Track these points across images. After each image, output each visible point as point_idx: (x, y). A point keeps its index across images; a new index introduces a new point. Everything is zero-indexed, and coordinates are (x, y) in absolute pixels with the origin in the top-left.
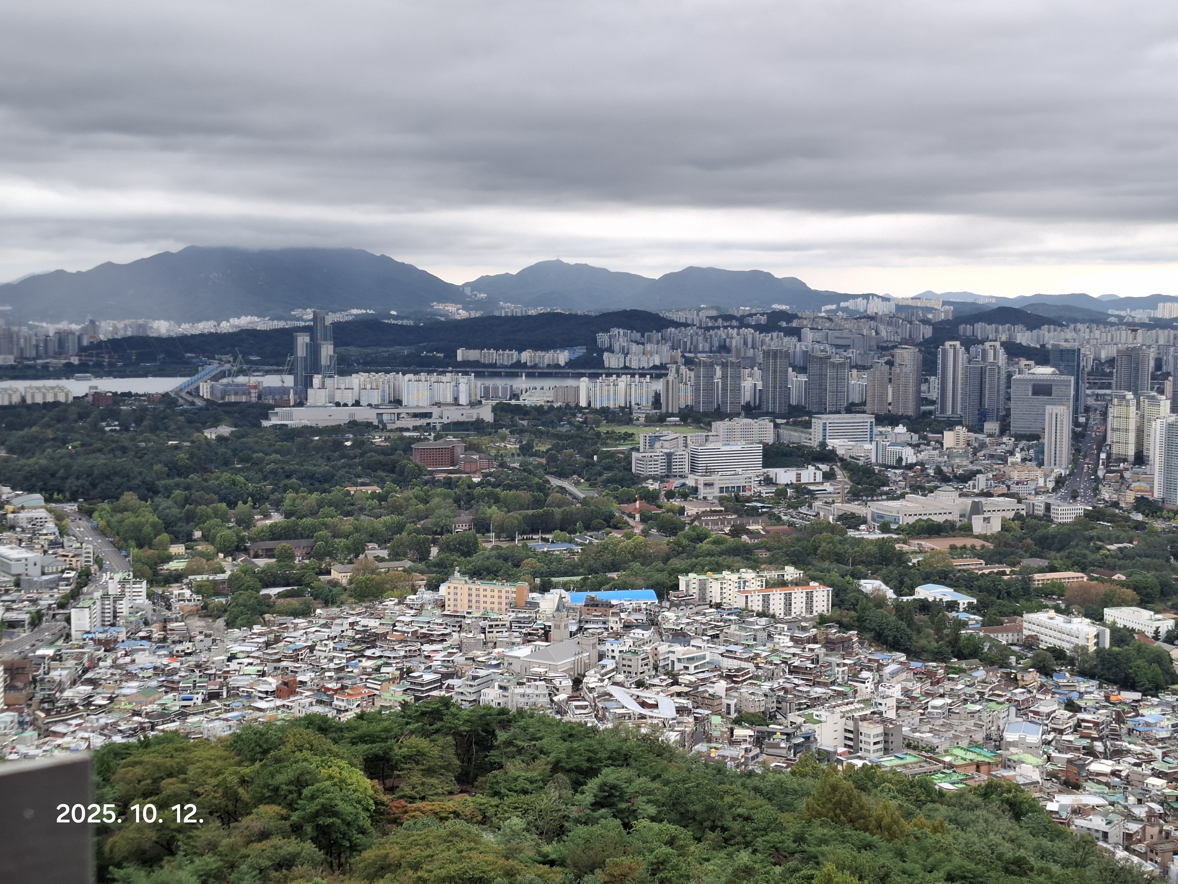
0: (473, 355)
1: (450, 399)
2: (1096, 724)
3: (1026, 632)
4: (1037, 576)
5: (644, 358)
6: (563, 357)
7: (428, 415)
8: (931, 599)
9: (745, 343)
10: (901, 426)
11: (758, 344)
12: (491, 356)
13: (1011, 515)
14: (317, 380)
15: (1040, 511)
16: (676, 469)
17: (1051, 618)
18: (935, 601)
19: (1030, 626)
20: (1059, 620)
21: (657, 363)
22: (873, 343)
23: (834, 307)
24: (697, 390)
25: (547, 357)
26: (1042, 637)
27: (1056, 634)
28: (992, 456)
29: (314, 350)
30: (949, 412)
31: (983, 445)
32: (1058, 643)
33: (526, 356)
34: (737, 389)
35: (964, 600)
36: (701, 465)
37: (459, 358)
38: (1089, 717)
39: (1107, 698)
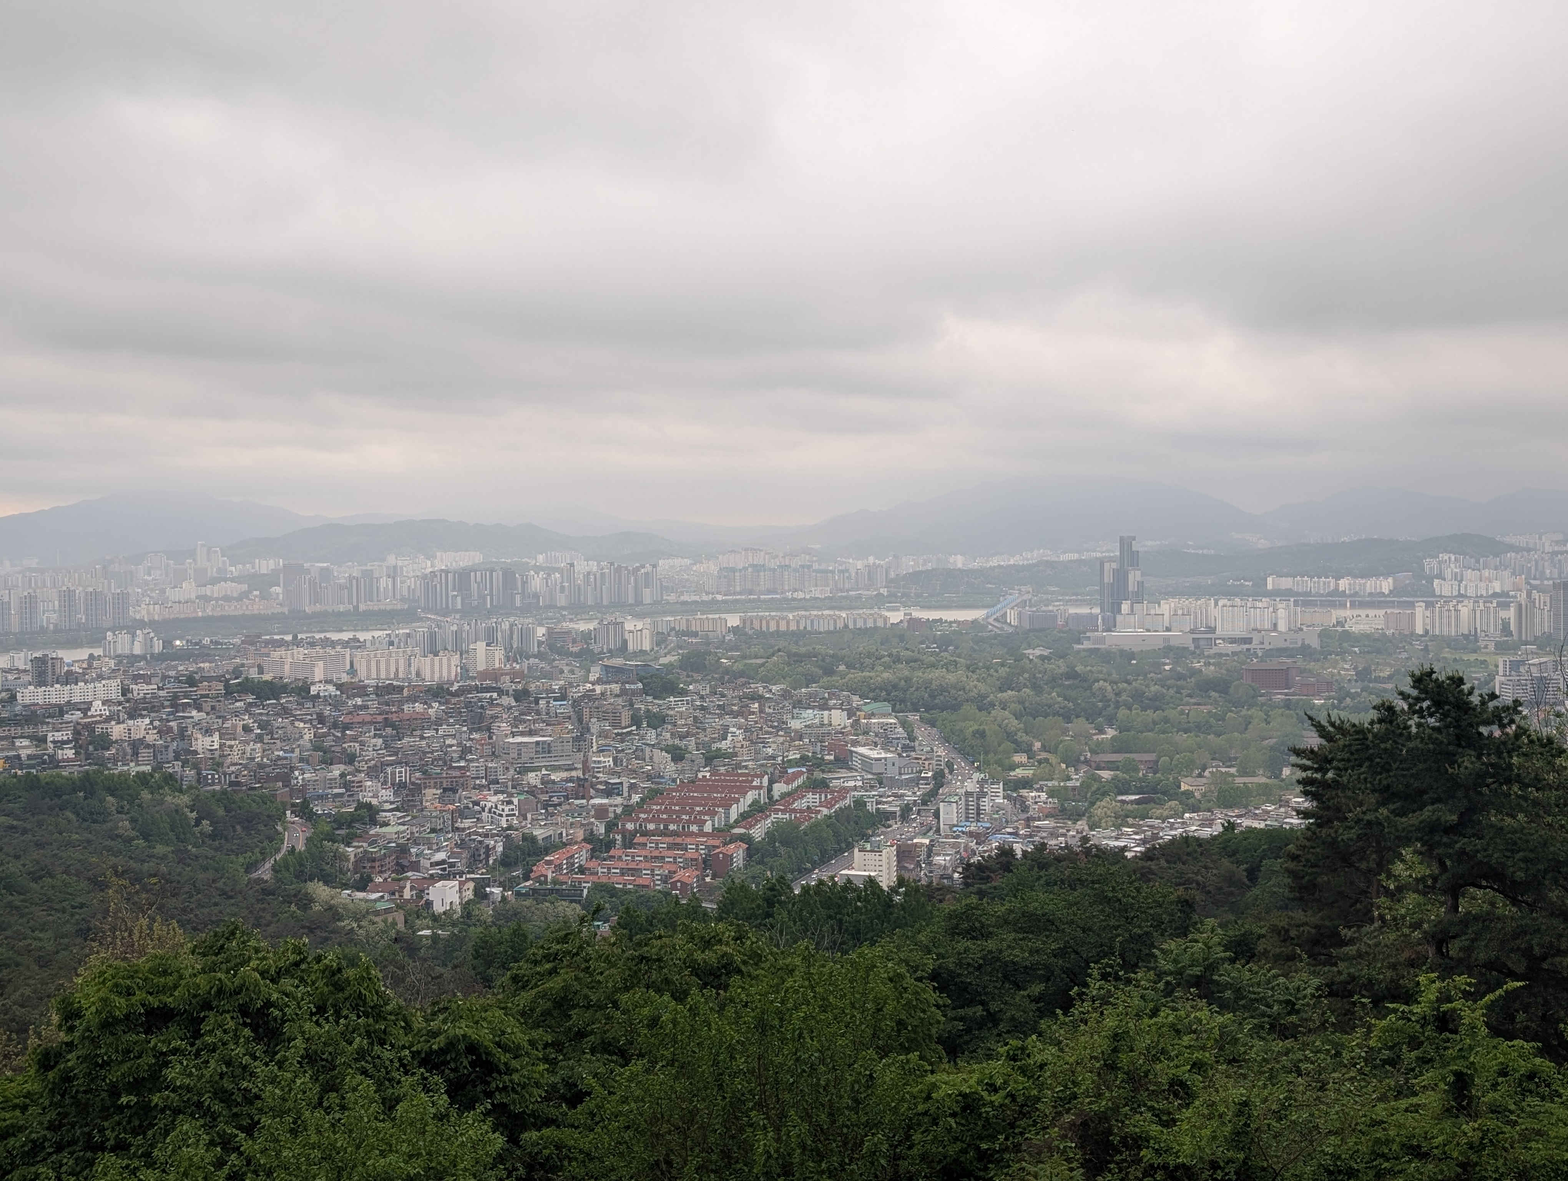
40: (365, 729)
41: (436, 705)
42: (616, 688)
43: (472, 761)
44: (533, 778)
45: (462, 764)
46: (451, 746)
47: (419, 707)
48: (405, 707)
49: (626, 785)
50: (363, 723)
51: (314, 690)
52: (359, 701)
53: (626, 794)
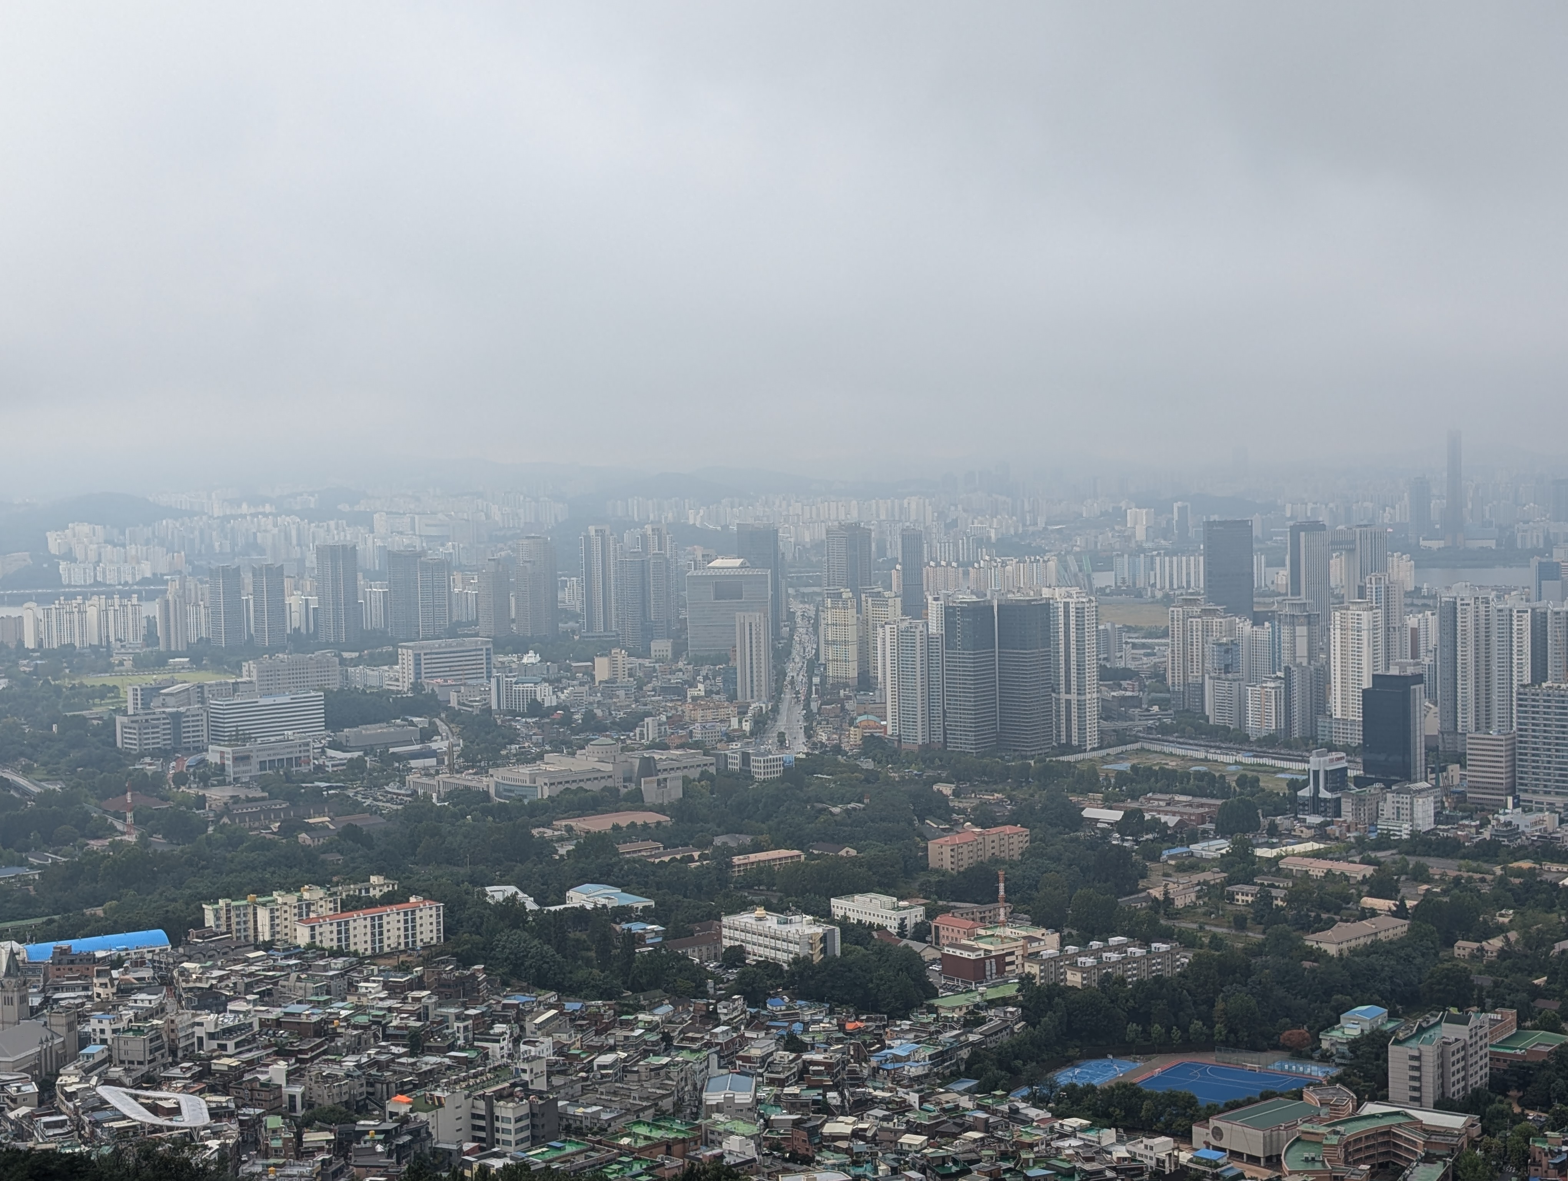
2: (829, 1066)
3: (727, 943)
4: (736, 860)
5: (126, 568)
8: (589, 906)
9: (288, 537)
10: (531, 653)
13: (695, 774)
15: (735, 765)
16: (188, 739)
17: (760, 919)
18: (595, 908)
19: (731, 933)
20: (772, 922)
21: (148, 575)
22: (482, 531)
24: (215, 613)
26: (749, 948)
27: (767, 941)
28: (664, 690)
30: (600, 628)
31: (650, 675)
32: (771, 954)
34: (279, 610)
35: (639, 902)
36: (228, 729)
38: (819, 1057)
39: (841, 1027)
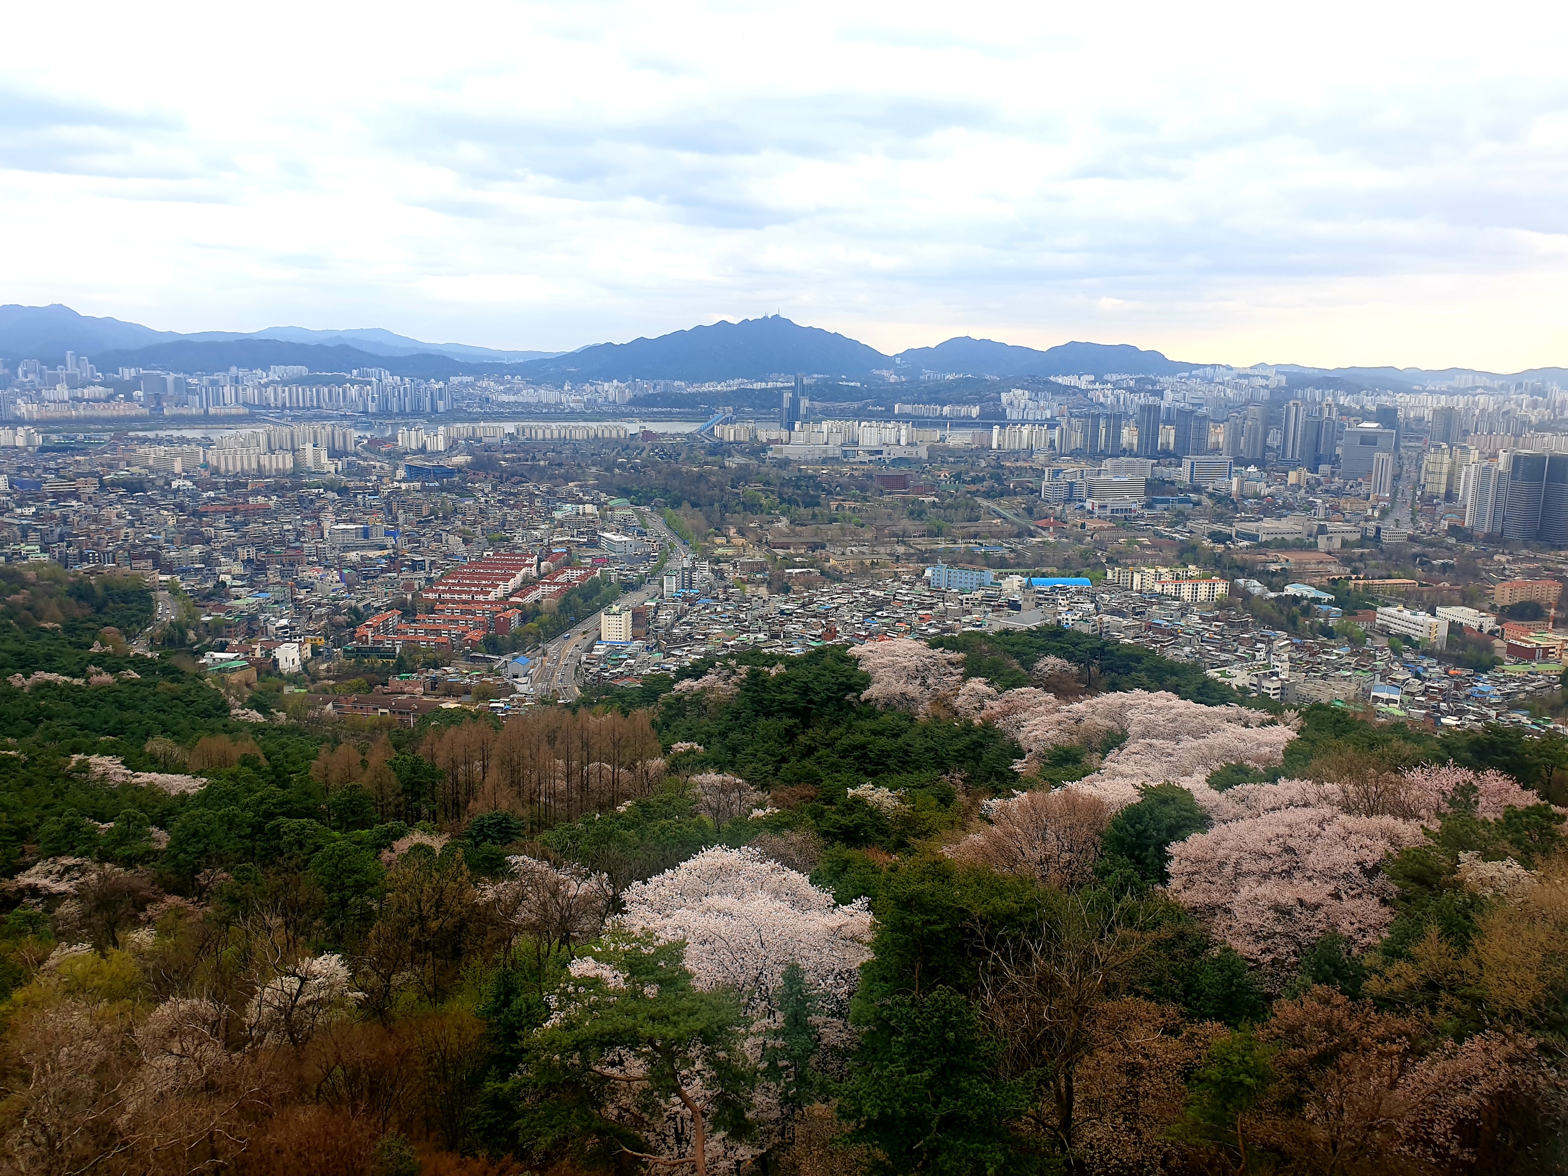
0: (908, 408)
1: (893, 441)
2: (1441, 690)
3: (1378, 621)
4: (1377, 581)
5: (1038, 412)
6: (975, 411)
7: (880, 452)
8: (1298, 595)
9: (1118, 401)
10: (1253, 466)
11: (1129, 403)
12: (922, 409)
13: (1348, 536)
14: (797, 426)
15: (1372, 533)
16: (1076, 495)
17: (1399, 612)
18: (1302, 596)
19: (1382, 617)
20: (1407, 613)
21: (1049, 417)
22: (1222, 402)
23: (1187, 374)
24: (1086, 436)
25: (963, 410)
26: (1392, 625)
27: (1403, 623)
28: (1327, 491)
29: (795, 402)
30: (1291, 457)
31: (1318, 483)
32: (1407, 631)
33: (946, 410)
34: (1118, 436)
35: (1326, 597)
36: (1096, 492)
37: (896, 412)
38: (1436, 685)
39: (1446, 672)
40: (218, 517)
41: (274, 498)
42: (418, 485)
43: (305, 542)
44: (353, 556)
45: (297, 544)
46: (288, 530)
47: (261, 499)
48: (250, 499)
49: (427, 562)
50: (216, 512)
51: (175, 485)
52: (212, 494)
53: (427, 569)
